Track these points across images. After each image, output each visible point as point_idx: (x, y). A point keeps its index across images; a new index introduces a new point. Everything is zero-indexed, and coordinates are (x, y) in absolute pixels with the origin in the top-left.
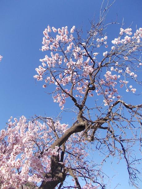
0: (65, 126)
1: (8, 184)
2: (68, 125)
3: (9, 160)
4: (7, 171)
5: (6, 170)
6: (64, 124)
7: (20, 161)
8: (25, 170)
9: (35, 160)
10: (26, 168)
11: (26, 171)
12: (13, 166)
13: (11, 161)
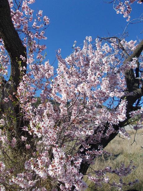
0: (133, 43)
1: (93, 99)
2: (135, 42)
3: (87, 77)
4: (89, 87)
5: (87, 86)
6: (131, 41)
7: (100, 74)
8: (105, 86)
9: (112, 76)
10: (105, 83)
11: (107, 86)
12: (94, 81)
13: (90, 77)
